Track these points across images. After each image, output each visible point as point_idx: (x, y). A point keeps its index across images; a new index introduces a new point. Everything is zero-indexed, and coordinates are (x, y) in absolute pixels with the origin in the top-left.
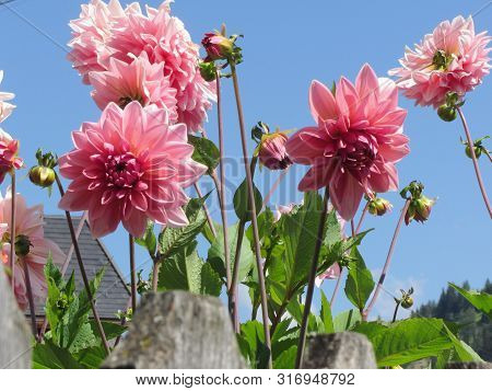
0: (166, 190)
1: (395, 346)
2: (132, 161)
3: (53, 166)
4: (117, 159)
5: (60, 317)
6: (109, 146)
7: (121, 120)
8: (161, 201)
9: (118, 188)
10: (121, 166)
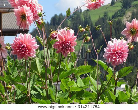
0: (32, 51)
1: (81, 71)
2: (25, 46)
3: (10, 46)
4: (22, 46)
5: (11, 68)
6: (21, 43)
7: (23, 37)
8: (31, 53)
9: (23, 51)
10: (23, 47)
